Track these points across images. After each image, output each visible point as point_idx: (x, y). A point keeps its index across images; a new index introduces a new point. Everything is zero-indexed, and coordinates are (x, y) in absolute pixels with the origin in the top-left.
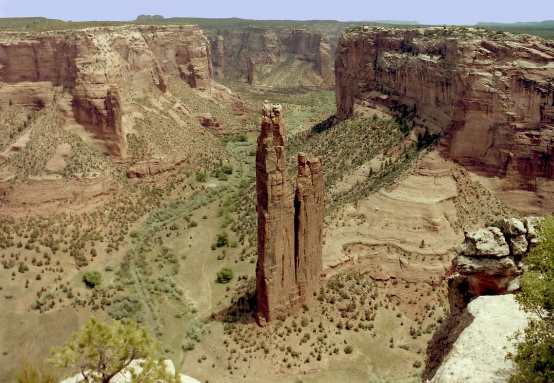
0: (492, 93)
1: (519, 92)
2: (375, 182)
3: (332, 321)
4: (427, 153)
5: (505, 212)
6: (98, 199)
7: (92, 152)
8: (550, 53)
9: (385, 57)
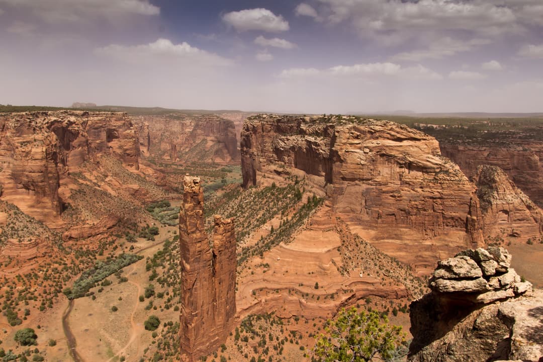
0: (363, 165)
1: (383, 164)
2: (276, 237)
3: (246, 356)
4: (315, 212)
5: (379, 257)
6: (33, 262)
7: (28, 220)
8: (404, 134)
9: (280, 139)
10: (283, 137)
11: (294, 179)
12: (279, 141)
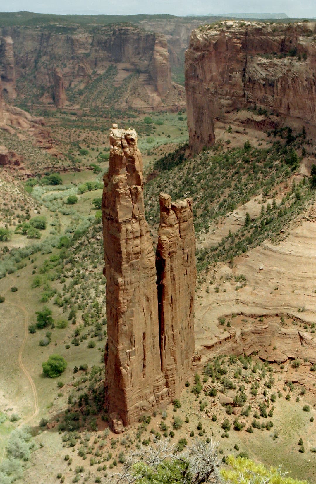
2: (255, 232)
9: (258, 64)
10: (264, 61)
11: (285, 134)
12: (258, 68)
